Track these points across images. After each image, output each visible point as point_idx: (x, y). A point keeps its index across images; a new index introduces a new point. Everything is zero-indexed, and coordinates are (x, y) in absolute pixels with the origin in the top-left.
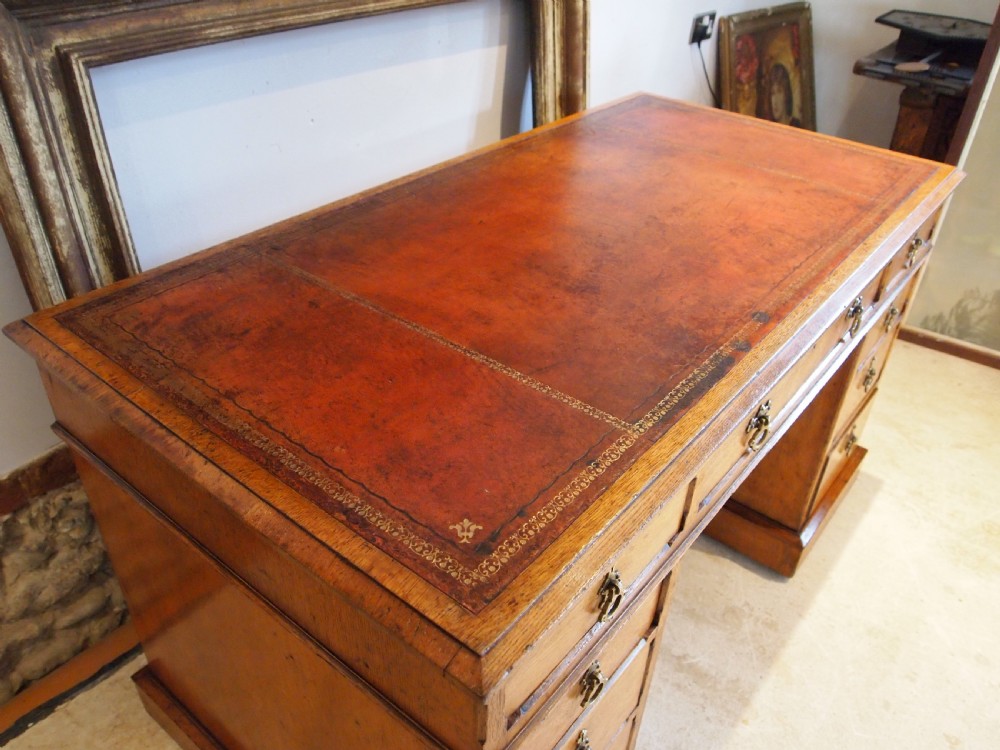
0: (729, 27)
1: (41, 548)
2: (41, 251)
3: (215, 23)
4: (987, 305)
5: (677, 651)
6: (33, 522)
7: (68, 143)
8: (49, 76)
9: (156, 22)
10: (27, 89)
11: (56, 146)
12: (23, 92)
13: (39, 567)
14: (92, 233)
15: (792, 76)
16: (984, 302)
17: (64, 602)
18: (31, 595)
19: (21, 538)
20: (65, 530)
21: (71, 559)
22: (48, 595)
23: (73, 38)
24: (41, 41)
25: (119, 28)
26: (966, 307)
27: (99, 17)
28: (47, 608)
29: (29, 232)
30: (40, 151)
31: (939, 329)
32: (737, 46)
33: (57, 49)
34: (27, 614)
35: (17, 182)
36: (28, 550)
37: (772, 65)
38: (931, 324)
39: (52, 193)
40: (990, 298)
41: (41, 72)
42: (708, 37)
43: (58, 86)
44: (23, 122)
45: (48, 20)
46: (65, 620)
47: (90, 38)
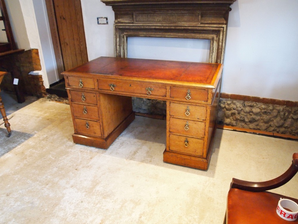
3: (141, 34)
9: (135, 33)
23: (126, 33)
24: (123, 33)
25: (131, 33)
45: (124, 31)
47: (128, 34)
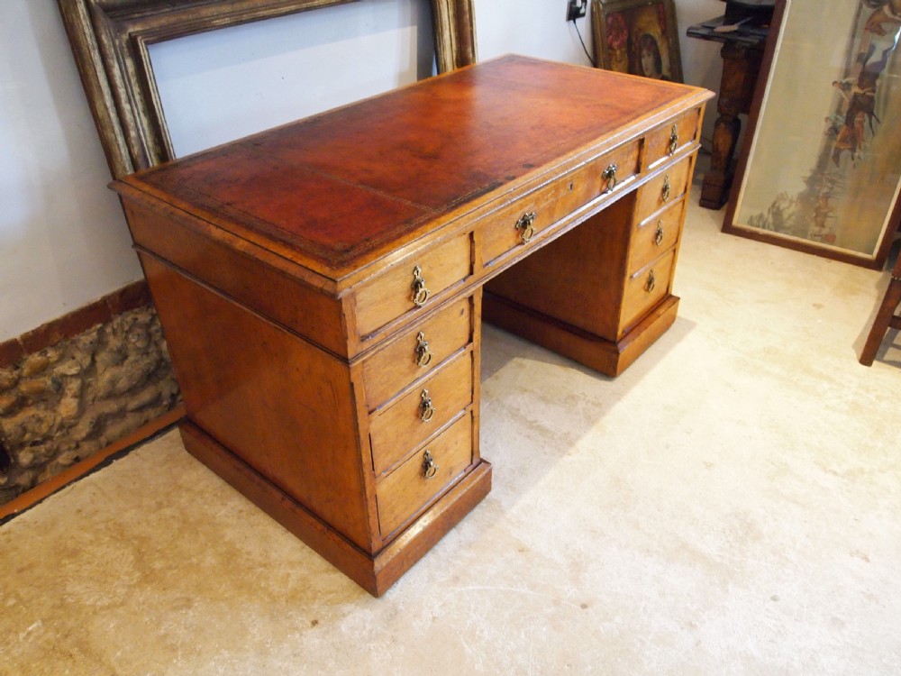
0: (599, 8)
1: (119, 351)
2: (123, 151)
4: (794, 205)
5: (530, 419)
6: (114, 332)
7: (136, 89)
8: (126, 50)
9: (184, 17)
10: (115, 57)
11: (130, 91)
12: (113, 58)
13: (117, 364)
14: (150, 144)
15: (659, 44)
16: (791, 202)
17: (133, 391)
18: (113, 382)
19: (107, 343)
20: (133, 340)
21: (136, 361)
22: (123, 384)
23: (138, 28)
24: (121, 30)
25: (163, 21)
26: (779, 207)
27: (151, 15)
28: (122, 394)
29: (116, 139)
30: (122, 91)
31: (761, 224)
32: (606, 22)
33: (130, 34)
34: (111, 395)
35: (110, 110)
36: (111, 351)
37: (641, 34)
38: (755, 222)
39: (128, 117)
40: (795, 198)
41: (122, 48)
42: (583, 15)
43: (131, 55)
44: (113, 76)
45: (126, 18)
46: (133, 404)
47: (147, 28)
